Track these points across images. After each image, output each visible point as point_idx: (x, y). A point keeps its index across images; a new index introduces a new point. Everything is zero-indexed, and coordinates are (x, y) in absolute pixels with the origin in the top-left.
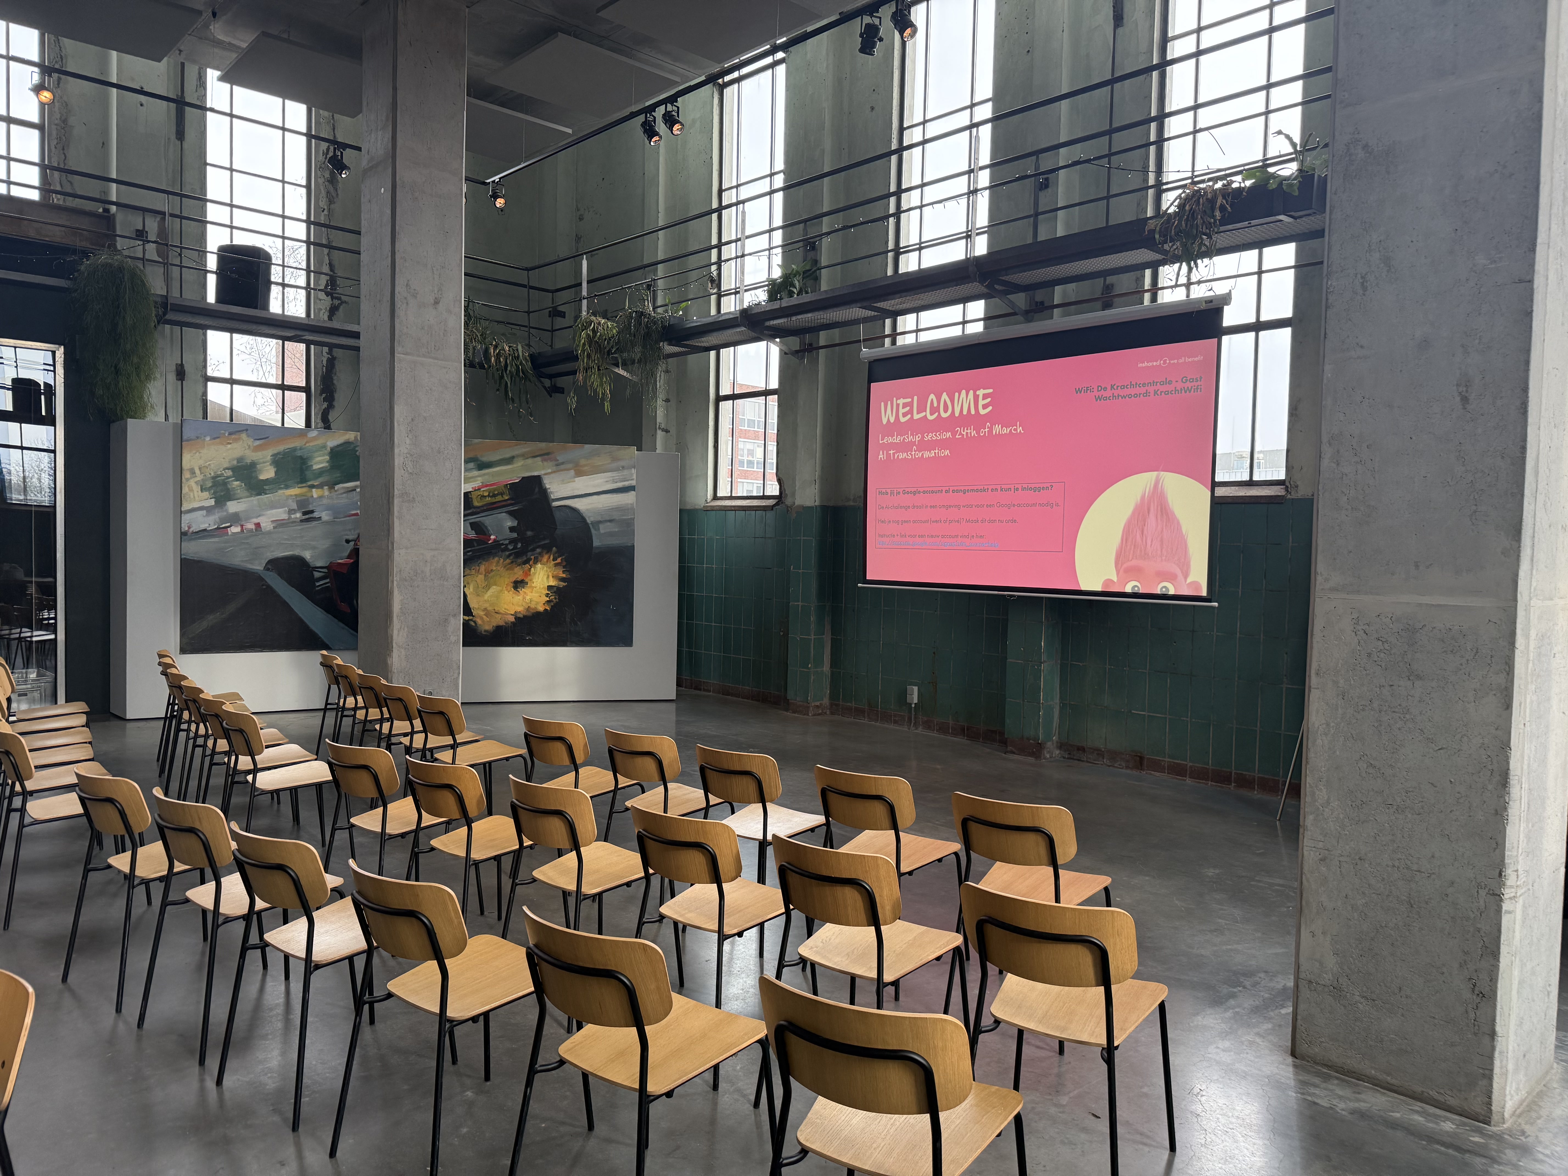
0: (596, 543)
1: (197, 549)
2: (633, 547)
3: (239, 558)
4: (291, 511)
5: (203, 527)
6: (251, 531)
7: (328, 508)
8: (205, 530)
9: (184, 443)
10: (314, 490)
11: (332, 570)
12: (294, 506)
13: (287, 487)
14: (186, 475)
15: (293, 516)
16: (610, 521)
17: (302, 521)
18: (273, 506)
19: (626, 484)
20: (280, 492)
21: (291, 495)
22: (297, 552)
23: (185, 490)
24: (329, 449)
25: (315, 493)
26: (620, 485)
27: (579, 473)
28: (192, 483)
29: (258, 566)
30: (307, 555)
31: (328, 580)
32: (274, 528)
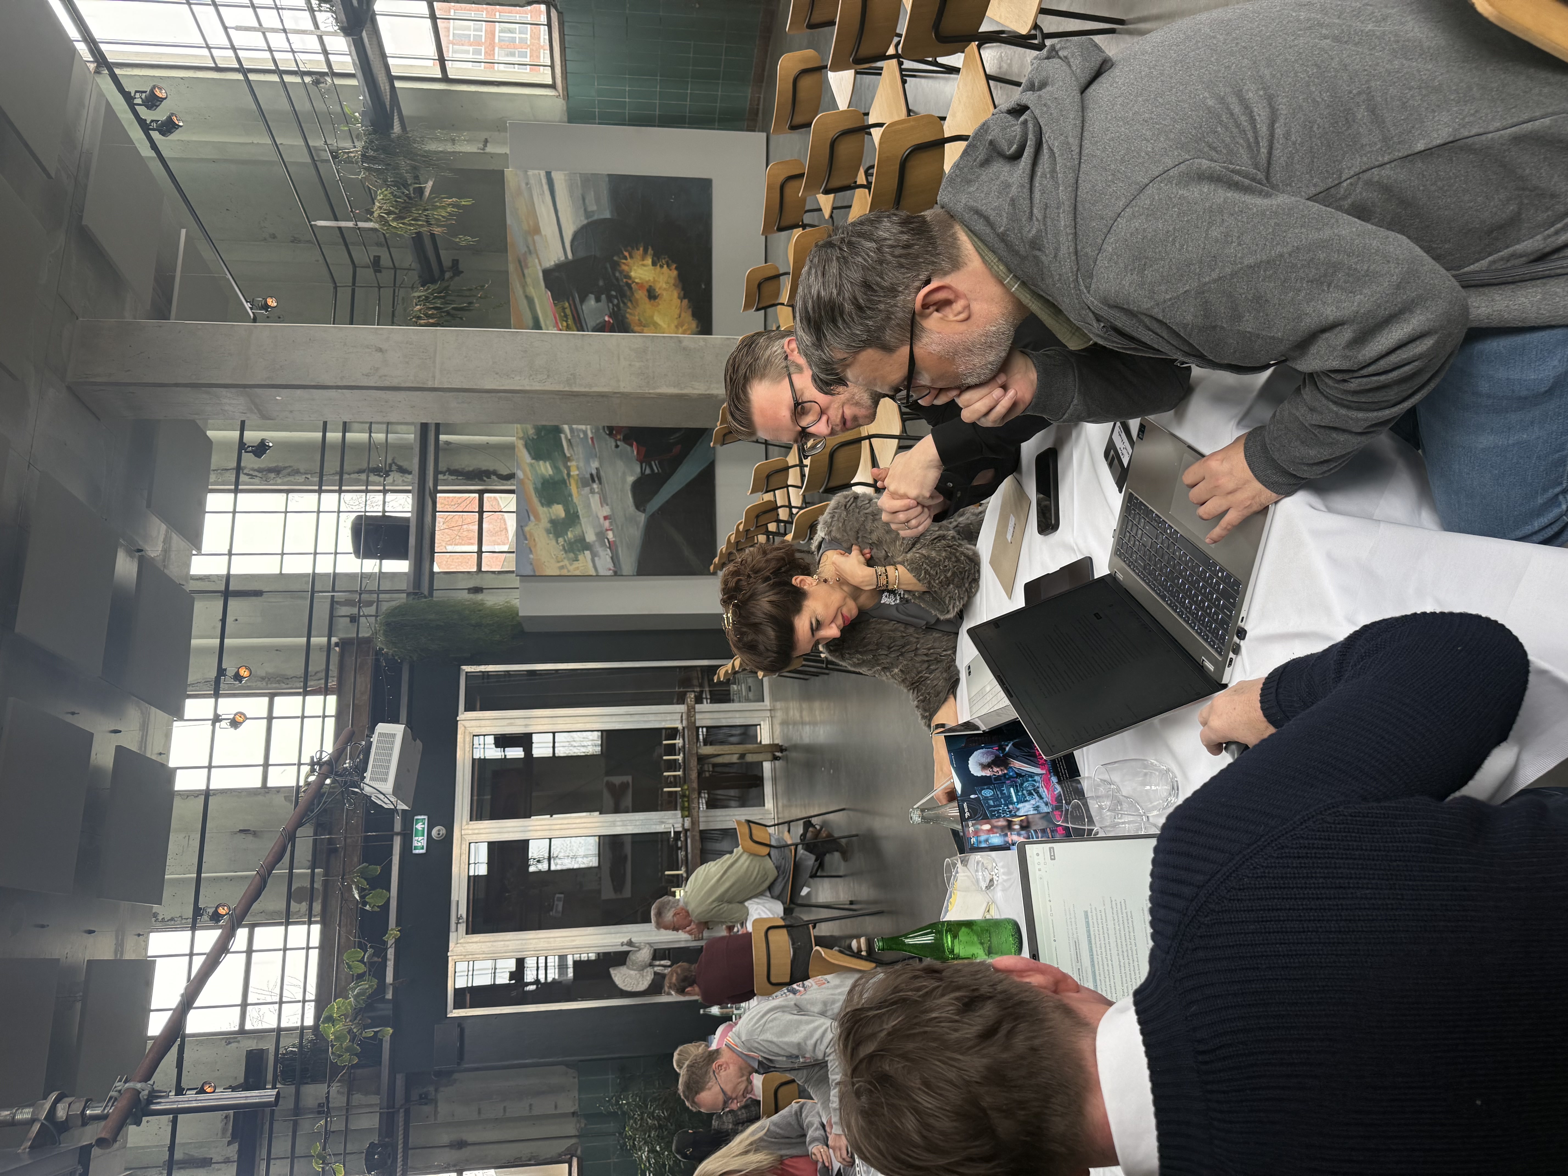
0: (607, 215)
1: (628, 563)
2: (609, 175)
3: (635, 532)
4: (592, 492)
5: (609, 560)
6: (611, 523)
7: (587, 462)
8: (612, 558)
9: (537, 574)
10: (572, 474)
11: (644, 459)
12: (587, 489)
13: (570, 495)
14: (564, 572)
15: (596, 490)
16: (584, 199)
17: (600, 483)
18: (588, 506)
19: (544, 181)
20: (575, 500)
21: (578, 492)
22: (628, 488)
23: (577, 573)
24: (533, 461)
25: (574, 472)
26: (546, 187)
27: (537, 230)
28: (571, 568)
29: (642, 518)
30: (631, 479)
31: (653, 463)
32: (607, 505)
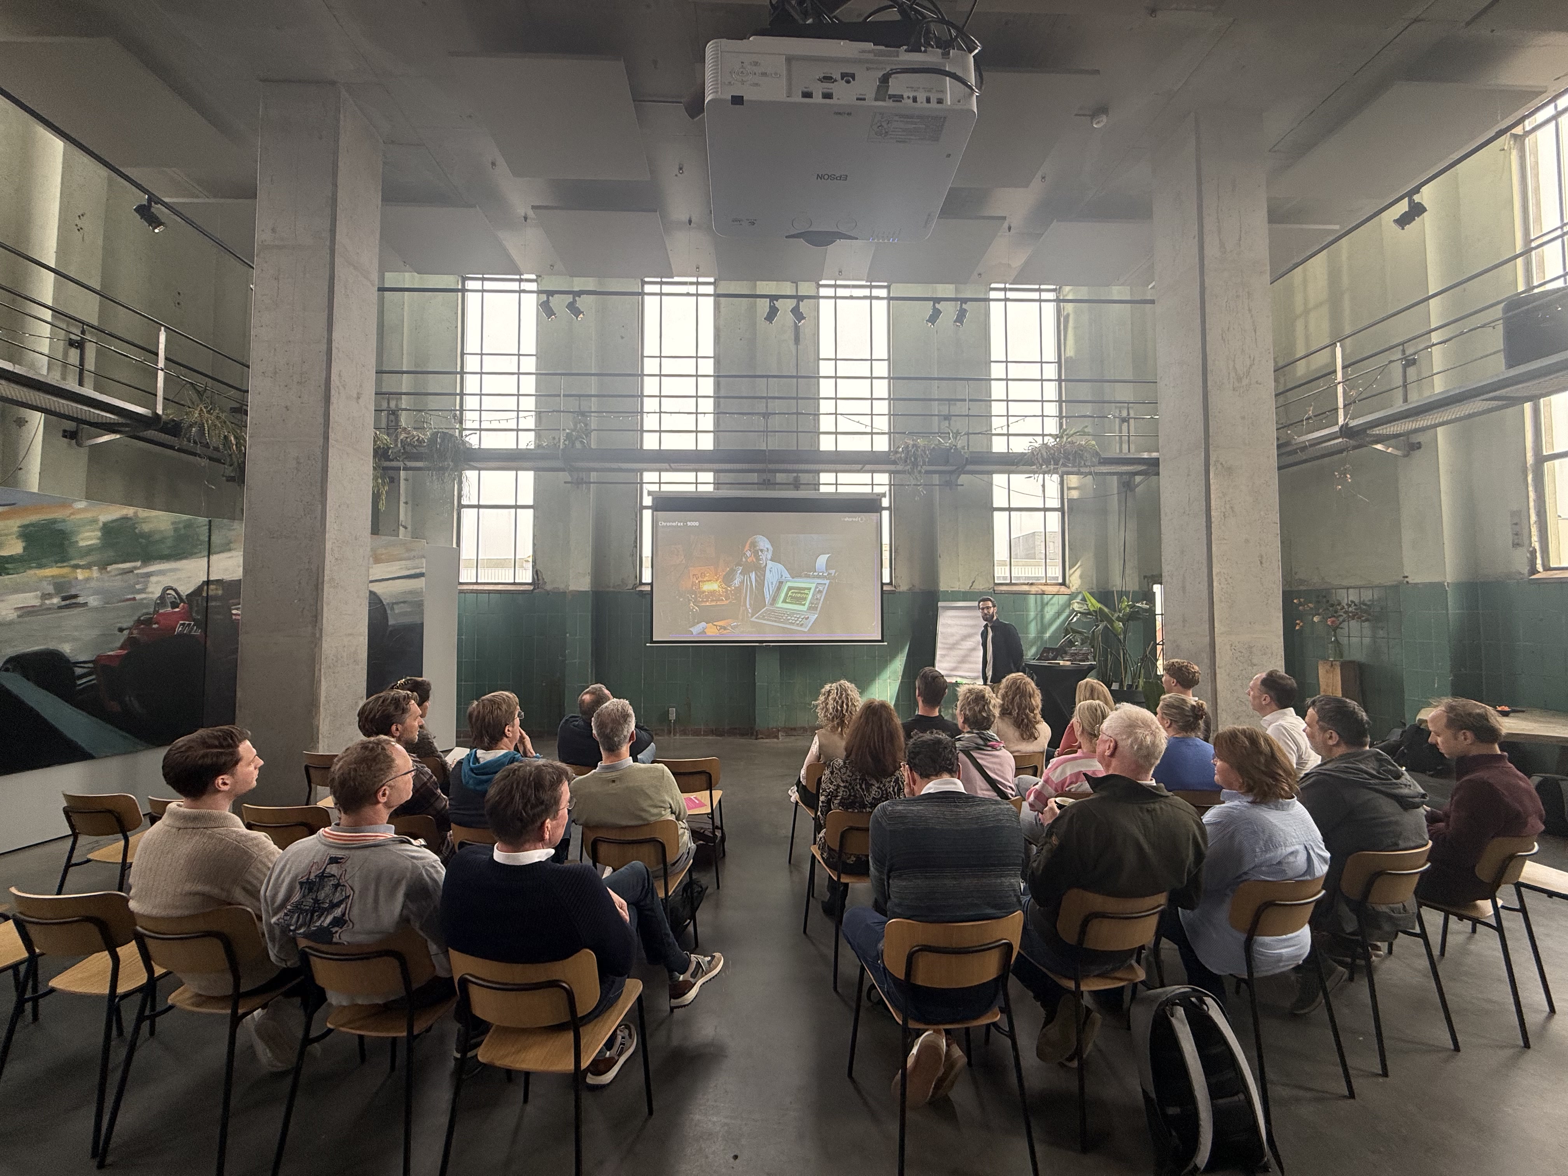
0: (391, 622)
2: (422, 624)
4: (45, 596)
7: (96, 592)
10: (79, 571)
11: (100, 665)
12: (50, 589)
13: (40, 566)
15: (47, 602)
16: (404, 602)
17: (60, 608)
18: (17, 589)
19: (418, 571)
20: (31, 572)
21: (46, 577)
22: (51, 645)
24: (101, 524)
25: (80, 575)
26: (412, 572)
30: (66, 649)
31: (93, 677)
32: (19, 617)
